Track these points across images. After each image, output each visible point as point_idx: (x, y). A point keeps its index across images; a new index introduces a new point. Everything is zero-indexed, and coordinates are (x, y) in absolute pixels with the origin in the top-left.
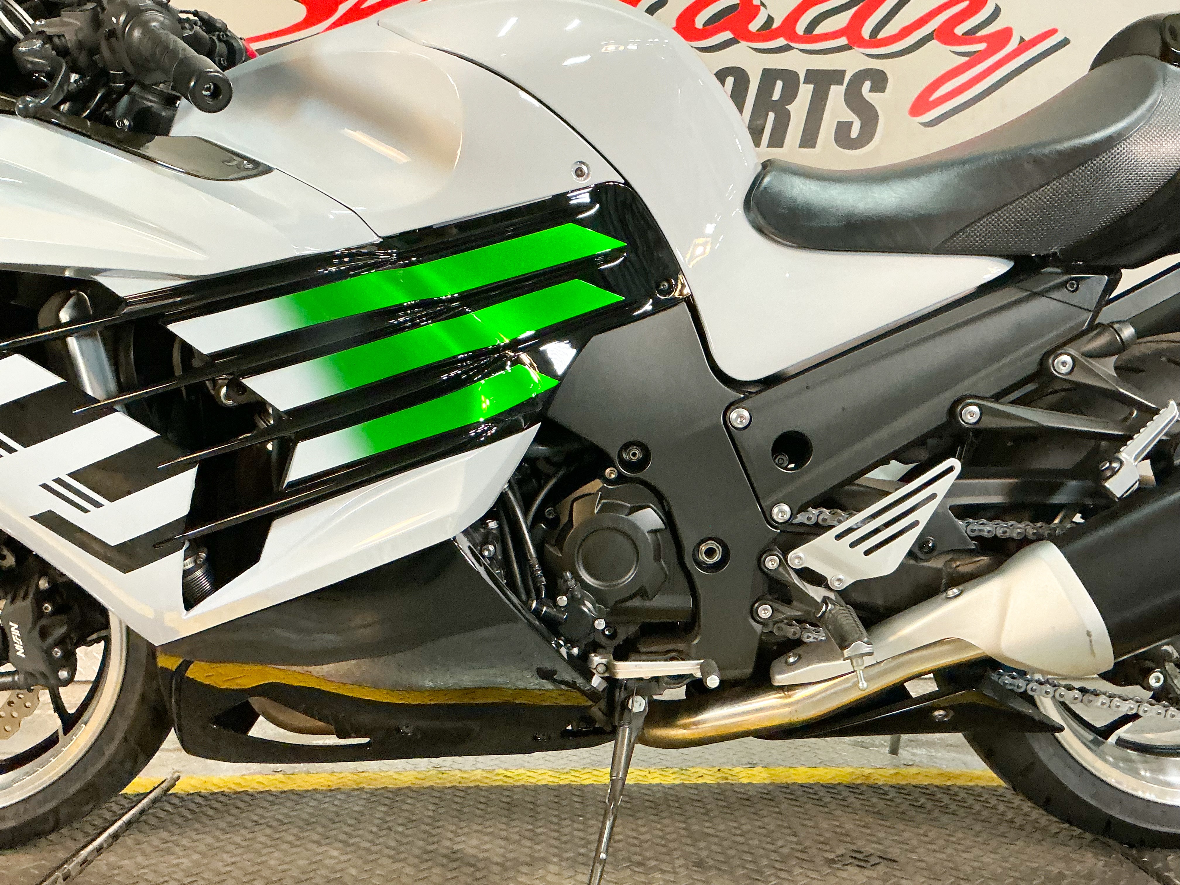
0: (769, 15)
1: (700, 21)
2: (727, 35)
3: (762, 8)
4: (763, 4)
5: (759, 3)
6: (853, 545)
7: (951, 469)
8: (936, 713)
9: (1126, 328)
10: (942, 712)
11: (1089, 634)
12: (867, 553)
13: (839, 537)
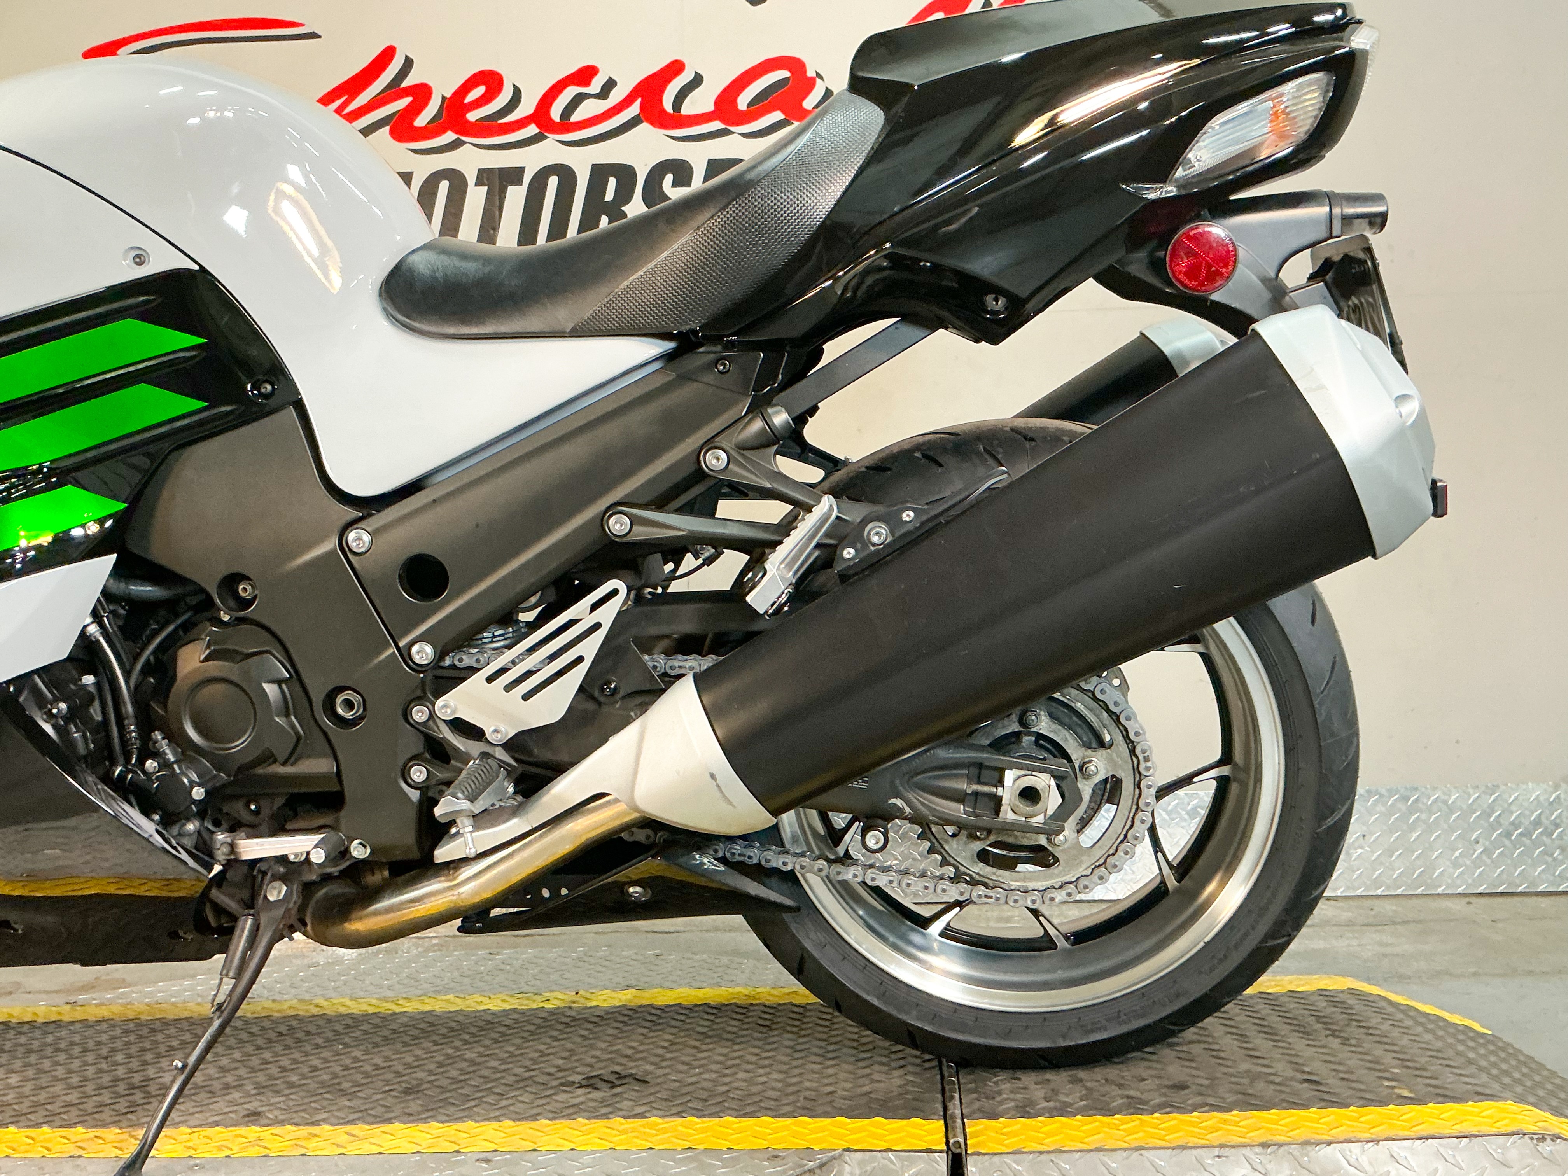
0: (827, 88)
1: (743, 101)
2: (777, 116)
3: (818, 80)
4: (819, 75)
5: (815, 75)
6: (508, 688)
7: (615, 592)
8: (631, 890)
9: (777, 413)
10: (638, 889)
11: (713, 776)
12: (526, 697)
13: (490, 679)
